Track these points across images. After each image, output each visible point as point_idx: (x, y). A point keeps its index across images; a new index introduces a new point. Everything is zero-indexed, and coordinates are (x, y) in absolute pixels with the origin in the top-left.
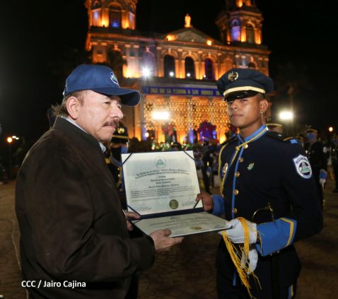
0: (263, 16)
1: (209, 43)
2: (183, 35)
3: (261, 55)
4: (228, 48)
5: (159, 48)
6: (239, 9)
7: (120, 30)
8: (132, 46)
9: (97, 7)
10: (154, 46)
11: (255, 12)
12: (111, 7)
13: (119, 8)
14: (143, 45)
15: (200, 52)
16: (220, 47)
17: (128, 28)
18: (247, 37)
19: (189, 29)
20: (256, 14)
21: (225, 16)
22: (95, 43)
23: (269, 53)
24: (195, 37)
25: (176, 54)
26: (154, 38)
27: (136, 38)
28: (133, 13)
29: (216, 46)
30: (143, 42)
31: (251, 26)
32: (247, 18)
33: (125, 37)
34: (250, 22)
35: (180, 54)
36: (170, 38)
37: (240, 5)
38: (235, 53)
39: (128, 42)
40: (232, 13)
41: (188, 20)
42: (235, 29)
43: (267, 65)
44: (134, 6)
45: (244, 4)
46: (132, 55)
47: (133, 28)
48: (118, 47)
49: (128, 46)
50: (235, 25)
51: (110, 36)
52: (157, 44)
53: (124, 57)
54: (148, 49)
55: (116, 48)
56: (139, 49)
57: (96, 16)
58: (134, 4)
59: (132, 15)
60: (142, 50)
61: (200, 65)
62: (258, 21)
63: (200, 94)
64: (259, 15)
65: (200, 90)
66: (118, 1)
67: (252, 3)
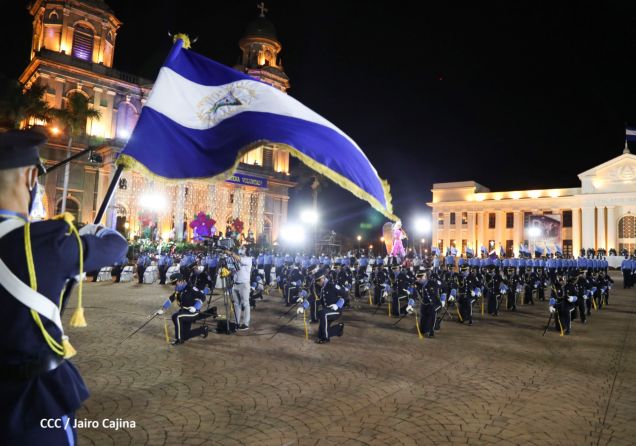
0: (290, 82)
6: (260, 68)
7: (88, 64)
8: (105, 92)
9: (54, 20)
10: (138, 96)
11: (280, 76)
12: (78, 26)
13: (90, 31)
14: (121, 94)
17: (101, 64)
20: (281, 79)
22: (44, 76)
26: (139, 85)
27: (112, 82)
28: (112, 43)
30: (122, 89)
33: (95, 76)
37: (262, 62)
39: (99, 84)
40: (250, 72)
44: (113, 34)
45: (267, 62)
46: (103, 104)
47: (109, 65)
48: (83, 89)
49: (98, 90)
51: (72, 69)
52: (142, 95)
53: (90, 105)
54: (128, 100)
55: (79, 89)
56: (115, 97)
57: (51, 34)
58: (114, 30)
59: (110, 47)
60: (119, 99)
64: (286, 81)
66: (90, 21)
67: (277, 64)
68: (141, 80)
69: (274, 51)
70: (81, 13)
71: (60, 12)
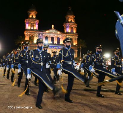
1: (59, 33)
2: (51, 31)
3: (75, 36)
4: (64, 34)
5: (44, 35)
6: (69, 22)
7: (33, 30)
9: (28, 23)
12: (31, 23)
13: (33, 24)
14: (39, 34)
15: (56, 36)
16: (62, 34)
17: (35, 29)
18: (71, 31)
19: (53, 29)
20: (74, 24)
21: (65, 24)
22: (26, 33)
23: (78, 35)
24: (54, 31)
25: (48, 36)
27: (37, 32)
29: (61, 34)
31: (72, 27)
32: (71, 25)
33: (34, 32)
34: (72, 26)
35: (50, 36)
36: (47, 32)
37: (70, 21)
38: (67, 35)
39: (35, 33)
40: (67, 24)
41: (53, 26)
42: (68, 28)
43: (77, 39)
44: (38, 23)
46: (36, 37)
47: (37, 29)
48: (33, 34)
49: (35, 34)
50: (68, 27)
51: (31, 31)
52: (43, 33)
53: (34, 37)
54: (41, 35)
59: (37, 26)
61: (56, 39)
62: (75, 26)
63: (54, 48)
65: (54, 47)
66: (33, 22)
67: (74, 20)
68: (43, 31)
69: (73, 17)
70: (31, 21)
71: (28, 22)
